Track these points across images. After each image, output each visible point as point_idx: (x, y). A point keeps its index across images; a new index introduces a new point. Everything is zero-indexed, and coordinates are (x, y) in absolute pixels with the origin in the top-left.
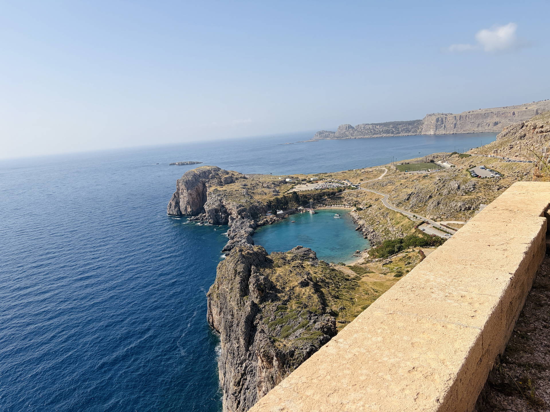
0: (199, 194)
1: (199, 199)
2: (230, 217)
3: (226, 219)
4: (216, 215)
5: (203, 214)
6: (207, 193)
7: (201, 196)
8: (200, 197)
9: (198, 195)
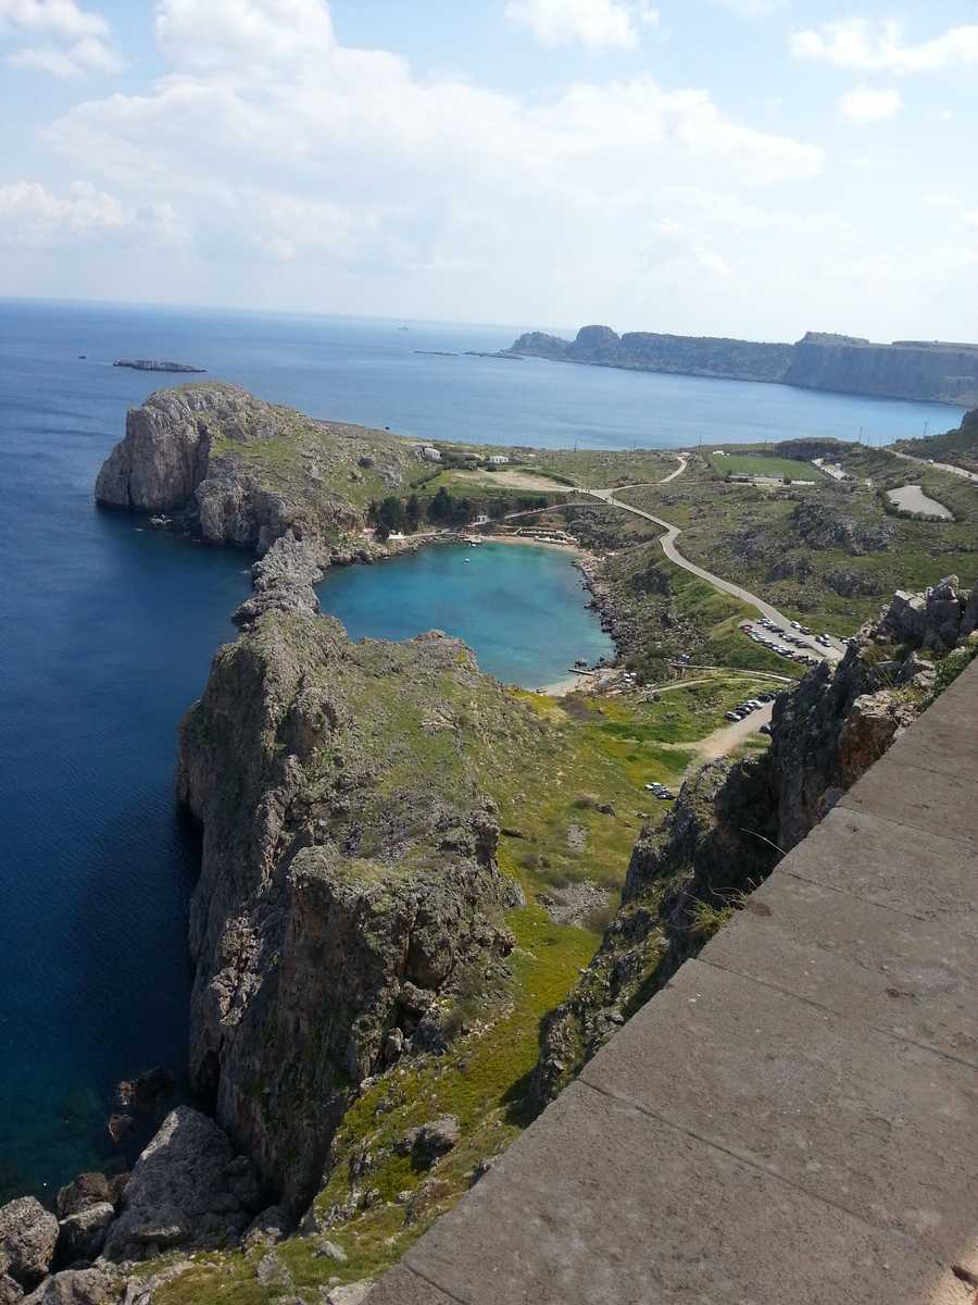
0: (185, 457)
1: (184, 470)
2: (263, 528)
3: (251, 535)
4: (226, 521)
5: (193, 511)
6: (211, 455)
7: (190, 462)
8: (188, 467)
9: (182, 458)
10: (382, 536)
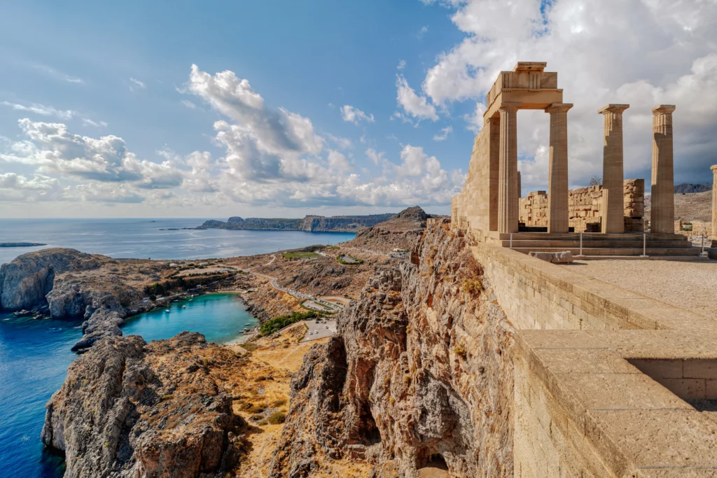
1: (38, 287)
2: (88, 306)
3: (81, 309)
4: (65, 307)
5: (44, 305)
6: (55, 280)
7: (42, 284)
9: (37, 283)
10: (153, 299)
